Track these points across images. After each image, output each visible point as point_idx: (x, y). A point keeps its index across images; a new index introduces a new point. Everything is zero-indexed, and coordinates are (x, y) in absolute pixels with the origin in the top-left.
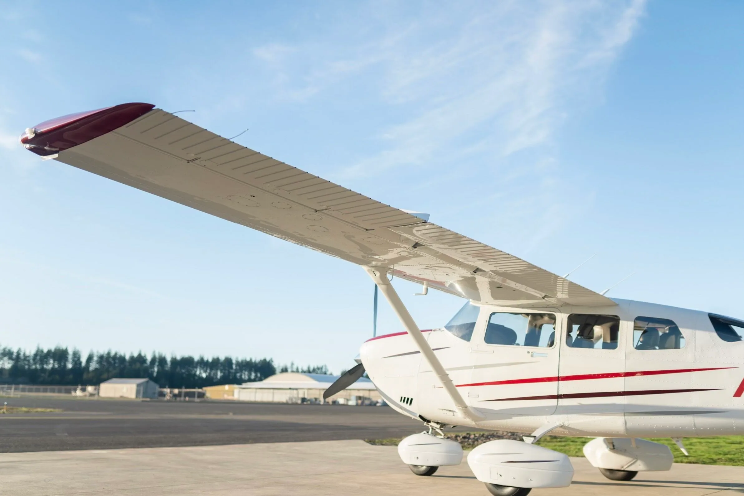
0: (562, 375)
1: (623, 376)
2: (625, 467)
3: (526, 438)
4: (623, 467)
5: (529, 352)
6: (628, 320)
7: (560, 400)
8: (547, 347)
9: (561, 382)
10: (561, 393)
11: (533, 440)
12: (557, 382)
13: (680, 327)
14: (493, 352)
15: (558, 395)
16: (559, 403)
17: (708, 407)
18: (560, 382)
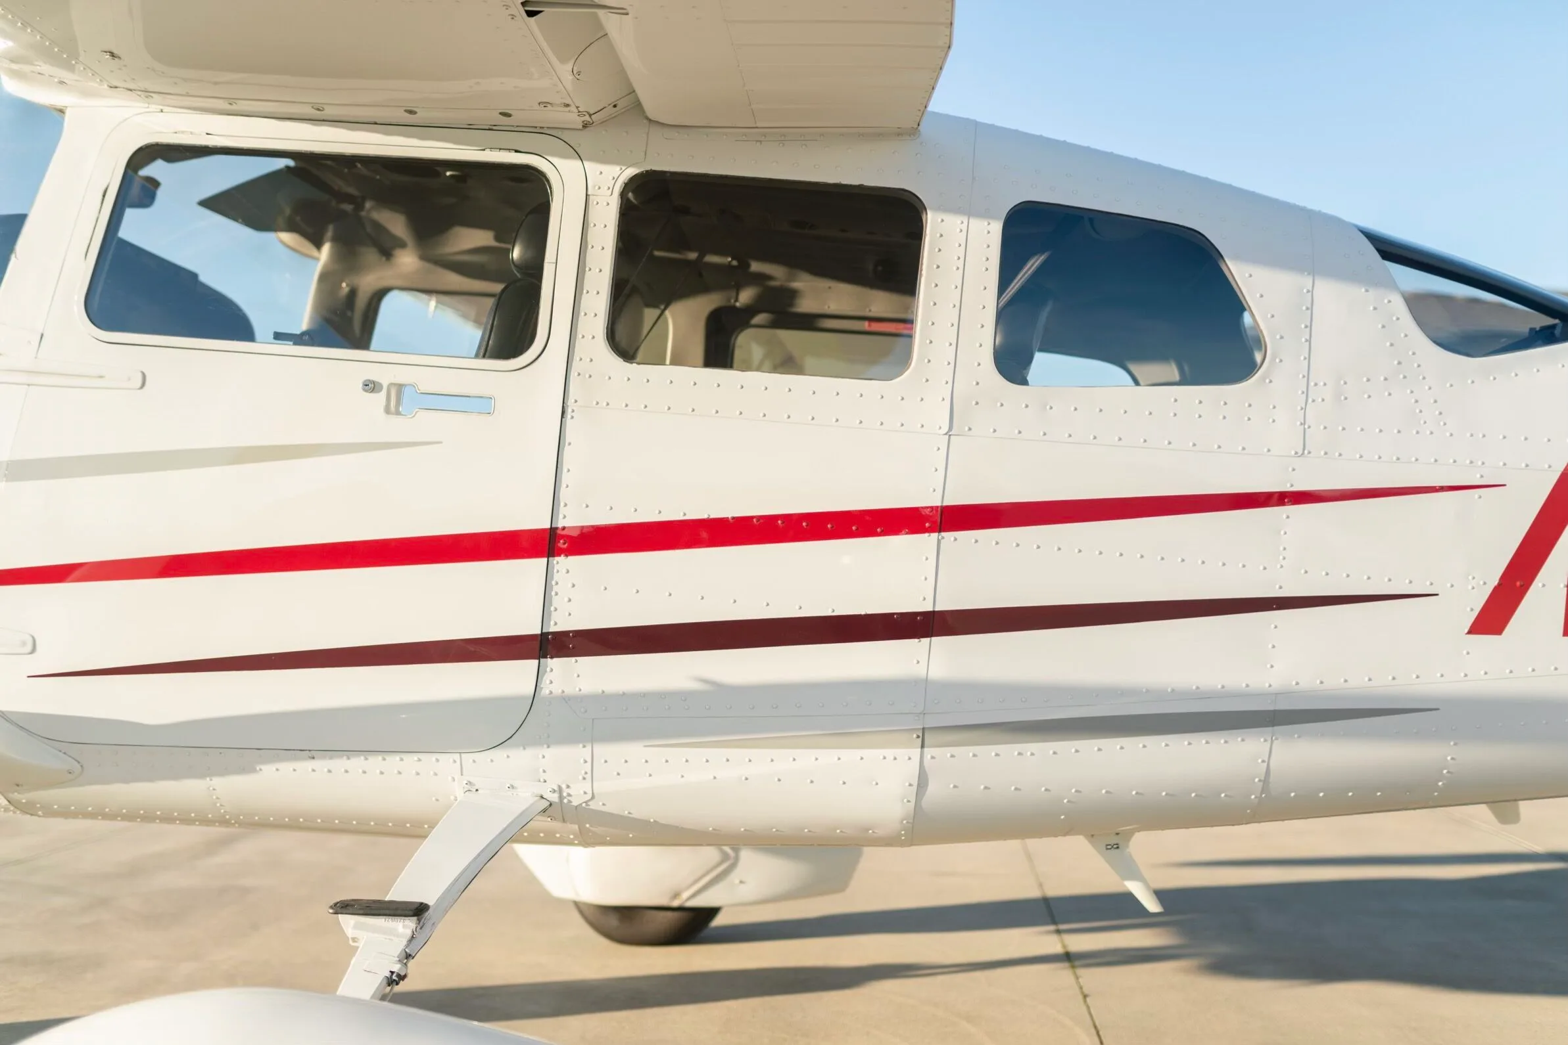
0: (573, 518)
1: (931, 530)
2: (685, 895)
3: (356, 927)
4: (676, 895)
5: (371, 386)
6: (969, 211)
7: (556, 665)
8: (477, 356)
9: (567, 565)
10: (564, 621)
11: (409, 933)
12: (541, 562)
13: (1237, 257)
14: (140, 376)
15: (544, 635)
16: (546, 680)
17: (1346, 685)
18: (562, 563)
